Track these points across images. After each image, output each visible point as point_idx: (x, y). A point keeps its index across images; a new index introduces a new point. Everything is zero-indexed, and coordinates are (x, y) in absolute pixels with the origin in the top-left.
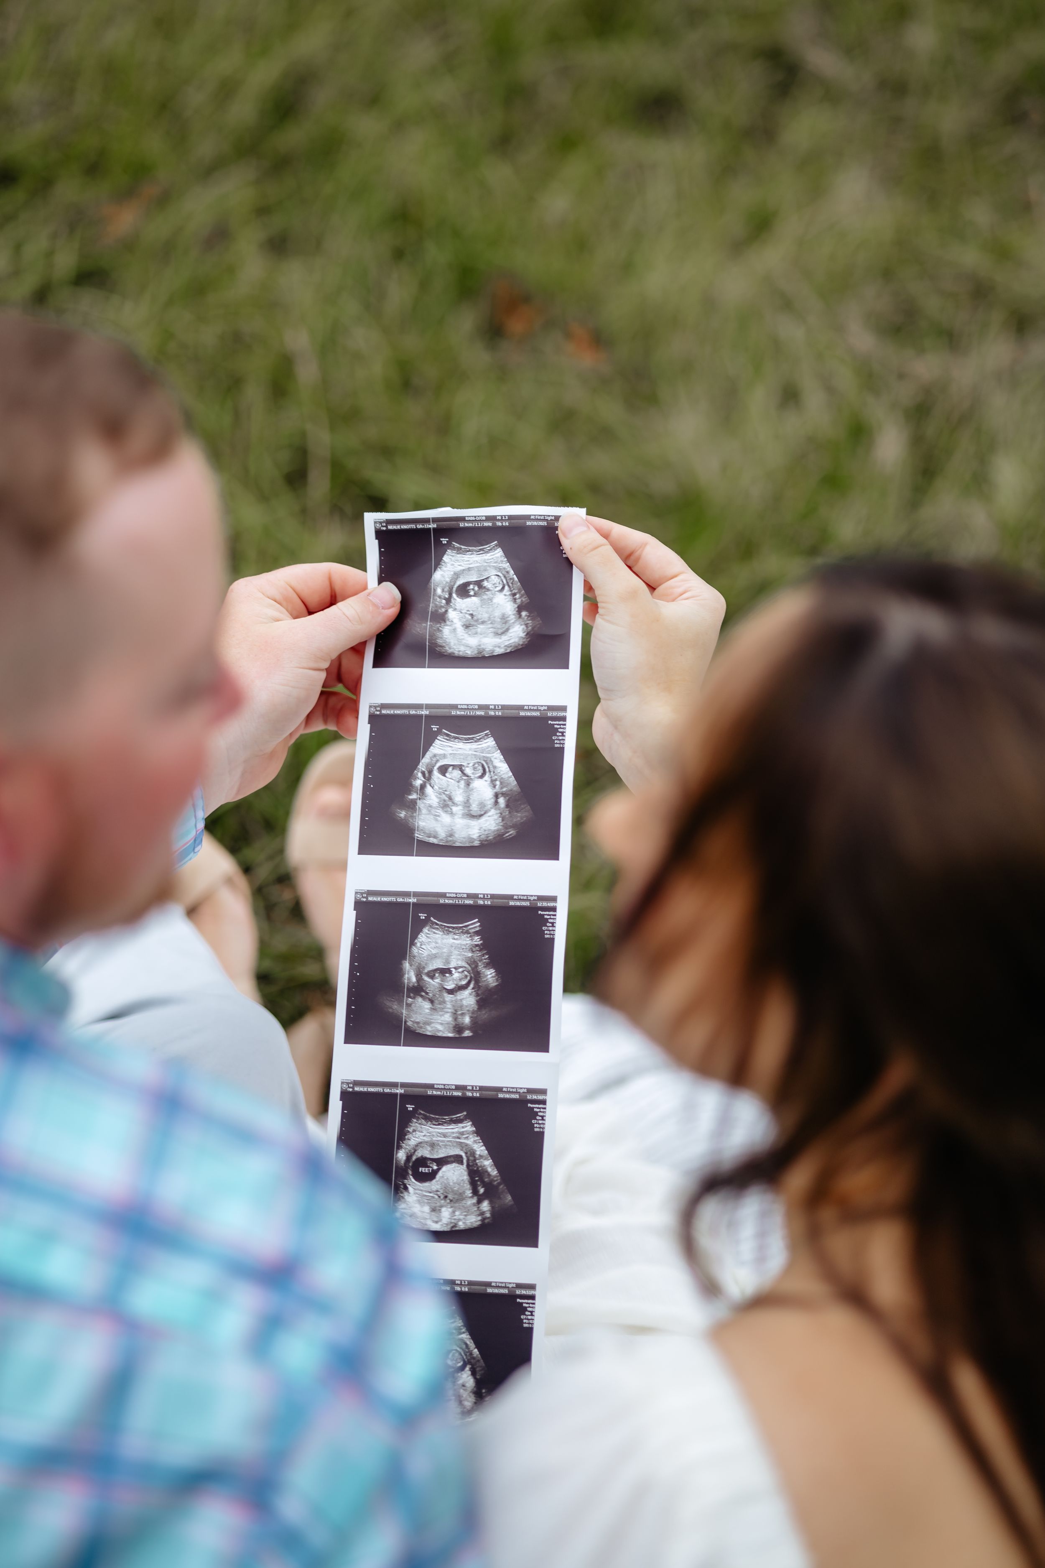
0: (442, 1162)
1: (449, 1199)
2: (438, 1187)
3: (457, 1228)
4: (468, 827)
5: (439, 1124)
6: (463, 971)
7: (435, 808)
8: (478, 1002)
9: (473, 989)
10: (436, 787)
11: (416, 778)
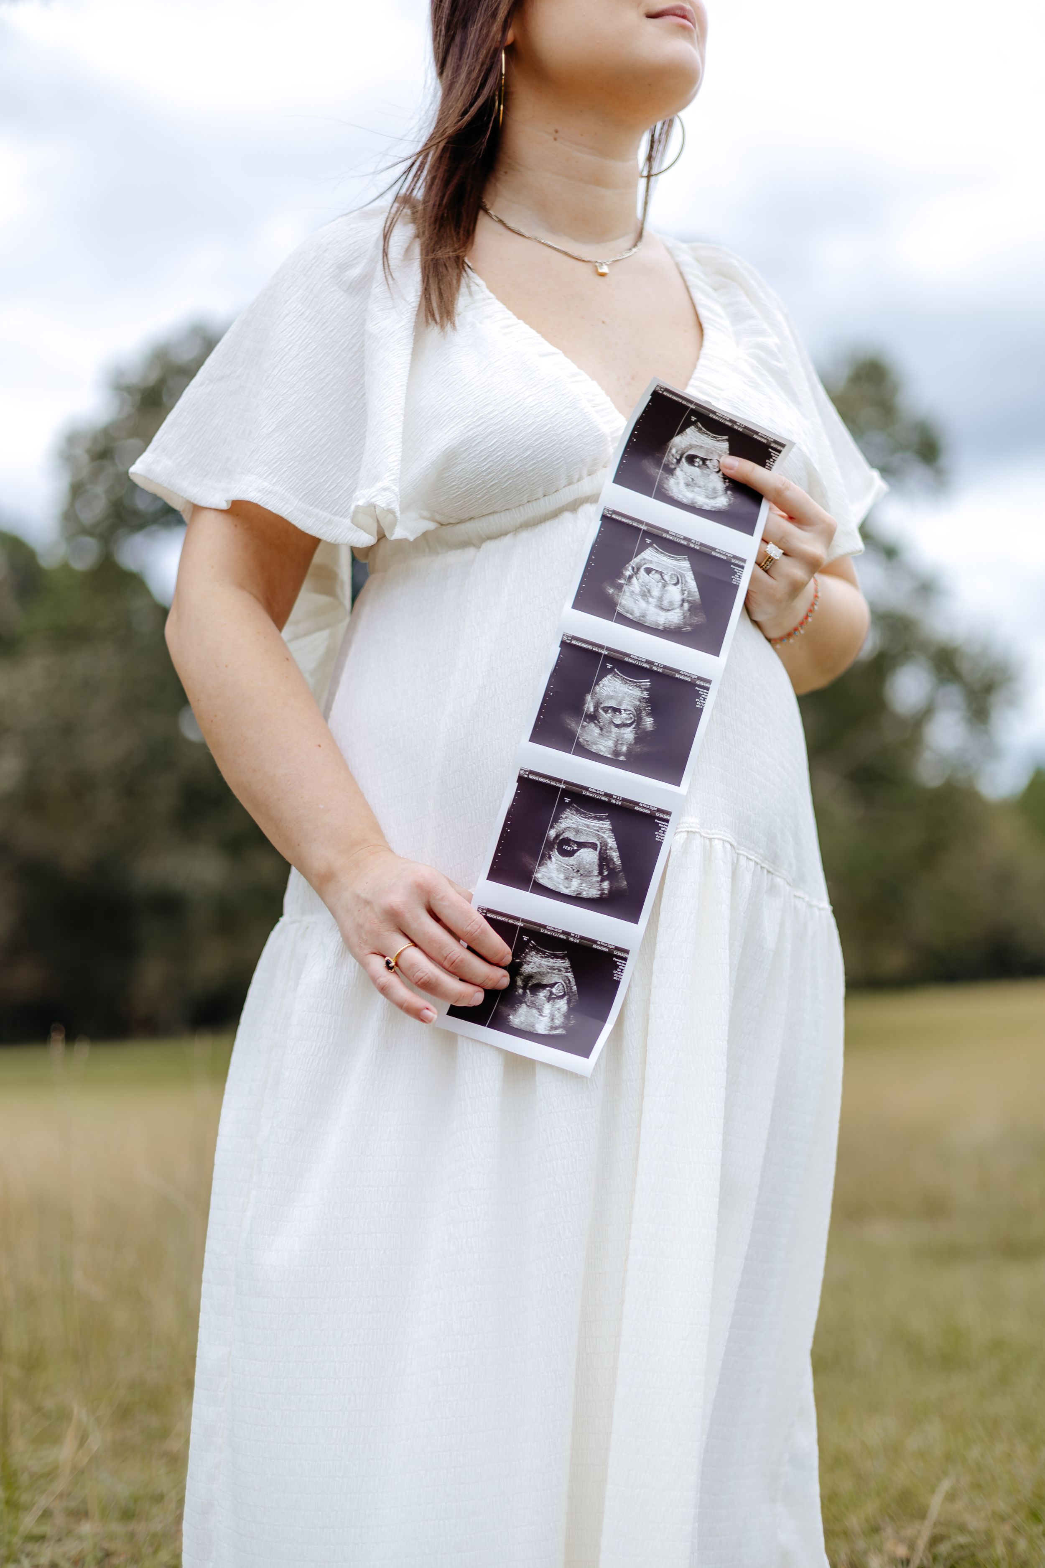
0: (581, 845)
1: (580, 873)
2: (575, 863)
3: (581, 896)
4: (658, 615)
5: (586, 818)
6: (630, 714)
7: (636, 594)
8: (636, 738)
9: (634, 728)
10: (640, 580)
11: (626, 570)
